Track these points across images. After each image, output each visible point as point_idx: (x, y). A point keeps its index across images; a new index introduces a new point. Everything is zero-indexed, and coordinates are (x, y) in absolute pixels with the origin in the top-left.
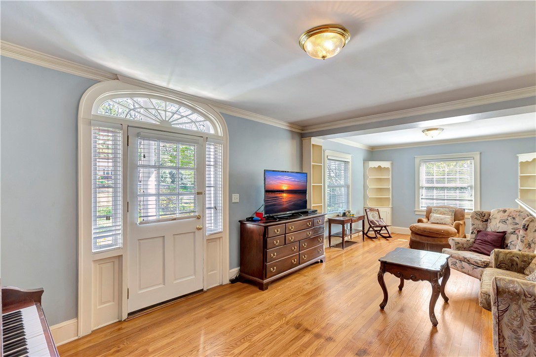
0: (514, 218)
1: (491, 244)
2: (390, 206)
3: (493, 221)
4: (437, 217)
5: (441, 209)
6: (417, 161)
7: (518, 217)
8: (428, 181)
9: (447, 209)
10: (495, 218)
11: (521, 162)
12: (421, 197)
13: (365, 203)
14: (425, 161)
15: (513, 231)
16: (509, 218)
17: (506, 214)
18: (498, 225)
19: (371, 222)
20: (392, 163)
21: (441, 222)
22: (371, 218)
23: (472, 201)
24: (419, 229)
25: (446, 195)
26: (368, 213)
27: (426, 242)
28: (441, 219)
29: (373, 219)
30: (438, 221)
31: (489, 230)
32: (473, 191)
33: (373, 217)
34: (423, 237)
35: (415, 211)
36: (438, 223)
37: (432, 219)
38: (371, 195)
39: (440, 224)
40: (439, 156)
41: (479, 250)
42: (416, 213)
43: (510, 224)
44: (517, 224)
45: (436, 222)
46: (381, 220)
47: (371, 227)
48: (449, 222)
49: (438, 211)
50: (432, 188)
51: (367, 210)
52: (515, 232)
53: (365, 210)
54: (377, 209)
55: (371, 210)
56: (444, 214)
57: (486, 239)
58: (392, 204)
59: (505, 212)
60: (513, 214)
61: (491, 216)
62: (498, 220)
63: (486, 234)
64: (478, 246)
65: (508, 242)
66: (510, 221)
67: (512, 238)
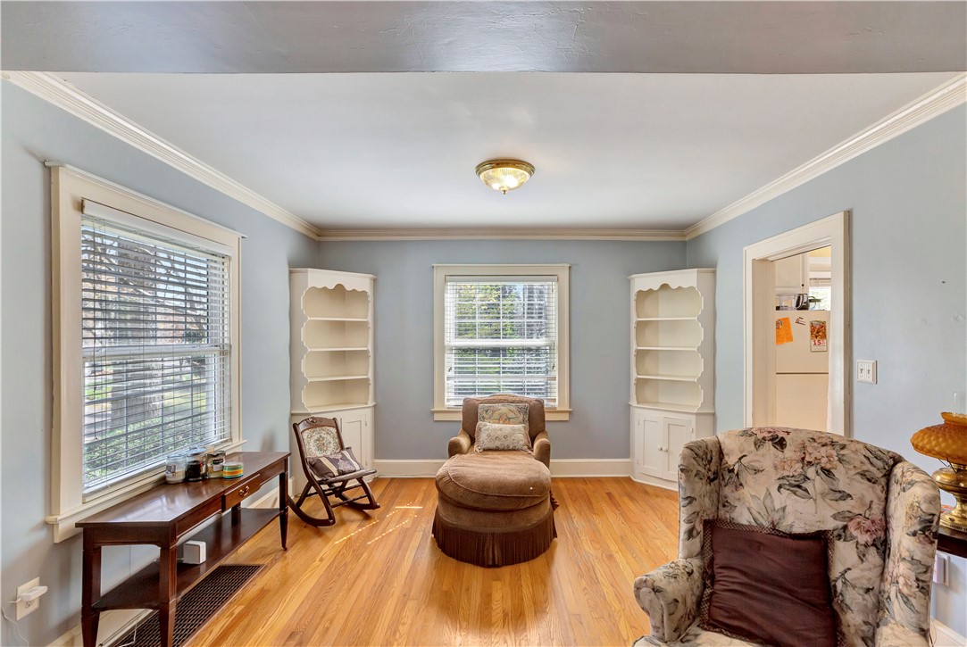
0: (828, 472)
1: (790, 592)
2: (371, 403)
4: (494, 430)
5: (499, 406)
6: (438, 276)
7: (840, 466)
8: (463, 331)
9: (513, 407)
10: (757, 471)
11: (640, 292)
12: (446, 373)
13: (294, 401)
14: (457, 279)
15: (840, 524)
16: (811, 472)
17: (789, 452)
18: (783, 499)
19: (313, 466)
20: (375, 281)
21: (506, 443)
22: (312, 451)
23: (555, 378)
26: (305, 436)
27: (488, 530)
28: (505, 437)
29: (318, 454)
30: (497, 444)
31: (743, 517)
32: (557, 356)
33: (319, 448)
35: (433, 413)
36: (497, 450)
37: (483, 439)
38: (312, 371)
39: (504, 450)
41: (755, 625)
42: (437, 417)
43: (823, 495)
44: (845, 496)
45: (492, 445)
46: (345, 452)
47: (311, 482)
48: (521, 443)
49: (494, 412)
50: (472, 350)
51: (301, 428)
52: (845, 528)
53: (295, 426)
54: (330, 416)
55: (315, 423)
56: (508, 420)
57: (762, 567)
58: (375, 398)
59: (780, 443)
60: (814, 453)
61: (731, 460)
62: (770, 480)
63: (750, 540)
64: (736, 602)
65: (836, 571)
66: (817, 484)
67: (844, 556)
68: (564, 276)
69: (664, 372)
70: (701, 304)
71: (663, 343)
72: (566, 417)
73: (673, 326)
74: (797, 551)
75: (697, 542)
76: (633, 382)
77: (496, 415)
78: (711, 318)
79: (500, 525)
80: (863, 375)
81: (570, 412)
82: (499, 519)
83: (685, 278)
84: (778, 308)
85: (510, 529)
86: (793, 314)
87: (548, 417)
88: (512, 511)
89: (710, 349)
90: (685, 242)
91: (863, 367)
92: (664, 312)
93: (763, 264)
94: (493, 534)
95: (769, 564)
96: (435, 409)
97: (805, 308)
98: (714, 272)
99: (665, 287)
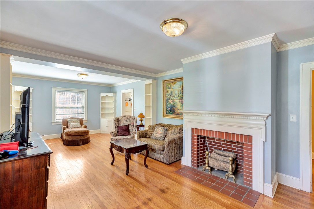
0: (129, 119)
1: (125, 130)
2: (32, 122)
3: (122, 121)
4: (73, 124)
5: (73, 119)
6: (54, 90)
8: (60, 103)
9: (76, 119)
11: (102, 96)
12: (56, 113)
14: (60, 91)
15: (130, 124)
16: (128, 119)
18: (125, 122)
20: (33, 89)
21: (76, 126)
23: (84, 114)
24: (75, 132)
25: (71, 111)
27: (80, 139)
30: (74, 127)
31: (121, 125)
32: (84, 109)
34: (78, 137)
35: (52, 123)
36: (74, 128)
37: (70, 127)
40: (67, 89)
42: (53, 124)
44: (131, 121)
45: (73, 127)
48: (80, 126)
50: (63, 108)
56: (75, 122)
57: (123, 129)
59: (125, 117)
60: (128, 117)
61: (120, 119)
62: (124, 121)
63: (122, 127)
64: (121, 133)
65: (129, 128)
66: (128, 120)
67: (130, 127)
68: (86, 92)
69: (107, 112)
70: (114, 99)
71: (107, 106)
72: (86, 122)
73: (108, 103)
74: (126, 127)
75: (116, 129)
76: (101, 114)
77: (72, 121)
78: (115, 102)
79: (82, 138)
80: (135, 110)
81: (87, 121)
82: (82, 137)
83: (111, 94)
84: (126, 100)
85: (84, 138)
86: (128, 101)
87: (84, 122)
88: (84, 135)
89: (115, 107)
90: (110, 87)
91: (135, 109)
92: (107, 100)
93: (124, 94)
94: (81, 140)
95: (124, 128)
96: (52, 122)
97: (130, 101)
98: (116, 94)
99: (107, 96)
